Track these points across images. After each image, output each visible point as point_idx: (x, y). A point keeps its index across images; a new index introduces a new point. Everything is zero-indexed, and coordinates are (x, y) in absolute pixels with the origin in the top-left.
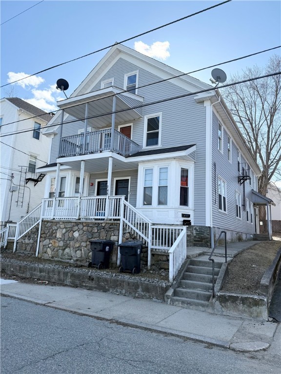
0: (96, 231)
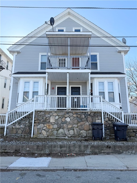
0: (84, 117)
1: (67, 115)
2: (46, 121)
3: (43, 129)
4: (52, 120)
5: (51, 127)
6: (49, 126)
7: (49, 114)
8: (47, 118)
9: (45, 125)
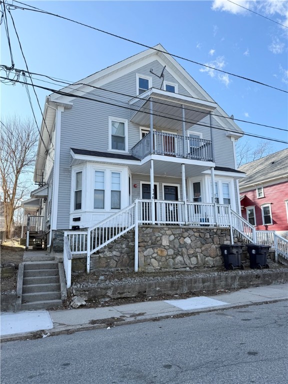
0: (209, 237)
1: (186, 234)
2: (156, 244)
3: (153, 258)
4: (165, 242)
5: (165, 253)
6: (162, 251)
7: (159, 232)
8: (157, 237)
9: (156, 251)
